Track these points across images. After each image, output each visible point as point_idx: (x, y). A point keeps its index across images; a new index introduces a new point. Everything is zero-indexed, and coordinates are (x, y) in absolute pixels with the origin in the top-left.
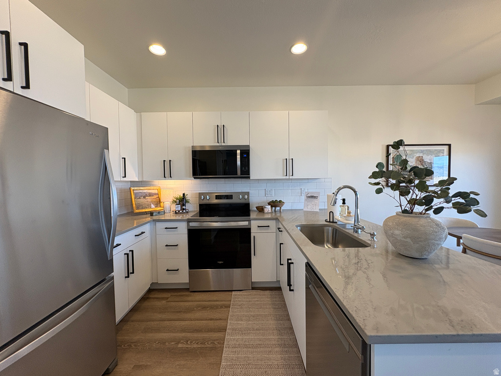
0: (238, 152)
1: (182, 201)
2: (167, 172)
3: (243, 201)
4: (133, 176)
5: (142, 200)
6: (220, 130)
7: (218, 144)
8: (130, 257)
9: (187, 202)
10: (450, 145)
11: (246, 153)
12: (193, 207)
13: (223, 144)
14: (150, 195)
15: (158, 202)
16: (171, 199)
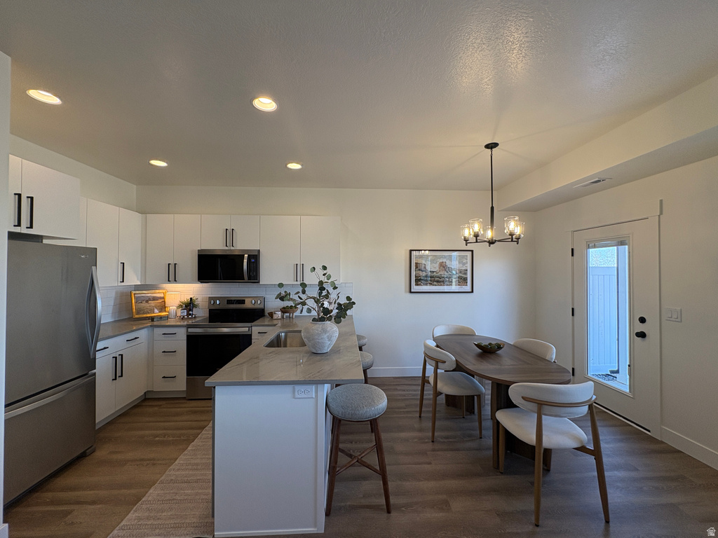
0: (246, 256)
1: (189, 306)
2: (172, 275)
3: (257, 306)
4: (133, 279)
5: (144, 305)
6: (230, 234)
7: (227, 248)
8: (118, 361)
9: (195, 306)
10: (472, 251)
11: (255, 258)
12: (201, 313)
13: (232, 248)
14: (155, 299)
15: (163, 307)
16: (177, 303)
